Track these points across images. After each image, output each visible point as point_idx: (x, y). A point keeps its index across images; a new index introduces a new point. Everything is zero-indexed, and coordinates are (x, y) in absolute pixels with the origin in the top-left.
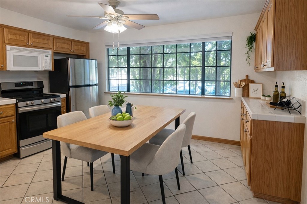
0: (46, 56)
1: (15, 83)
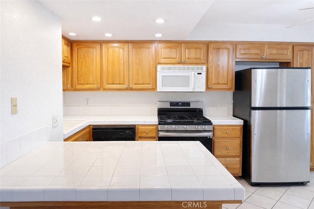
0: (198, 74)
1: (170, 103)
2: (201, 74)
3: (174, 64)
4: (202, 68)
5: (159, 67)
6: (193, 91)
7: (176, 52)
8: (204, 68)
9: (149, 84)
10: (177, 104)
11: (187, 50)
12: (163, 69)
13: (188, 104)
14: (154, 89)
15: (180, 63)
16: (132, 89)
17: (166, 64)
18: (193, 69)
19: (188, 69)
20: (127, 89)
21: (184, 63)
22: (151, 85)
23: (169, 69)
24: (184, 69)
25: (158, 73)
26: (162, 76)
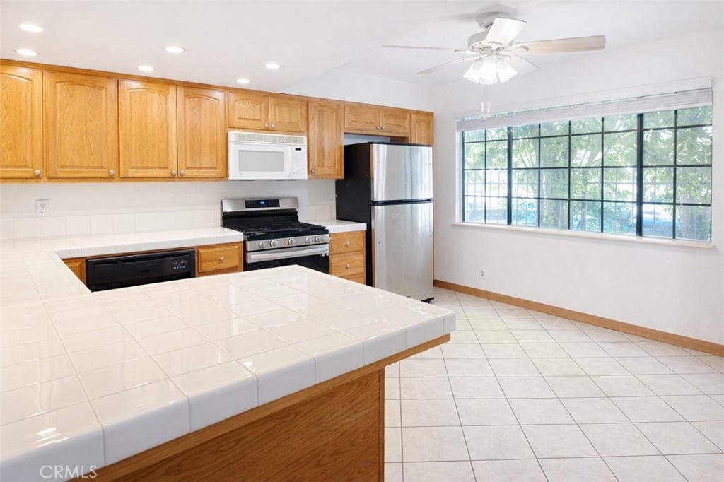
0: (297, 149)
1: (246, 201)
2: (300, 149)
3: (256, 130)
4: (301, 140)
5: (232, 135)
6: (290, 178)
7: (261, 110)
8: (304, 139)
9: (215, 168)
10: (256, 203)
11: (277, 109)
12: (241, 138)
13: (275, 202)
14: (224, 176)
15: (267, 130)
16: (182, 178)
17: (243, 129)
18: (288, 141)
19: (281, 140)
20: (172, 178)
21: (273, 130)
22: (219, 170)
23: (251, 139)
24: (274, 140)
25: (231, 146)
26: (240, 151)
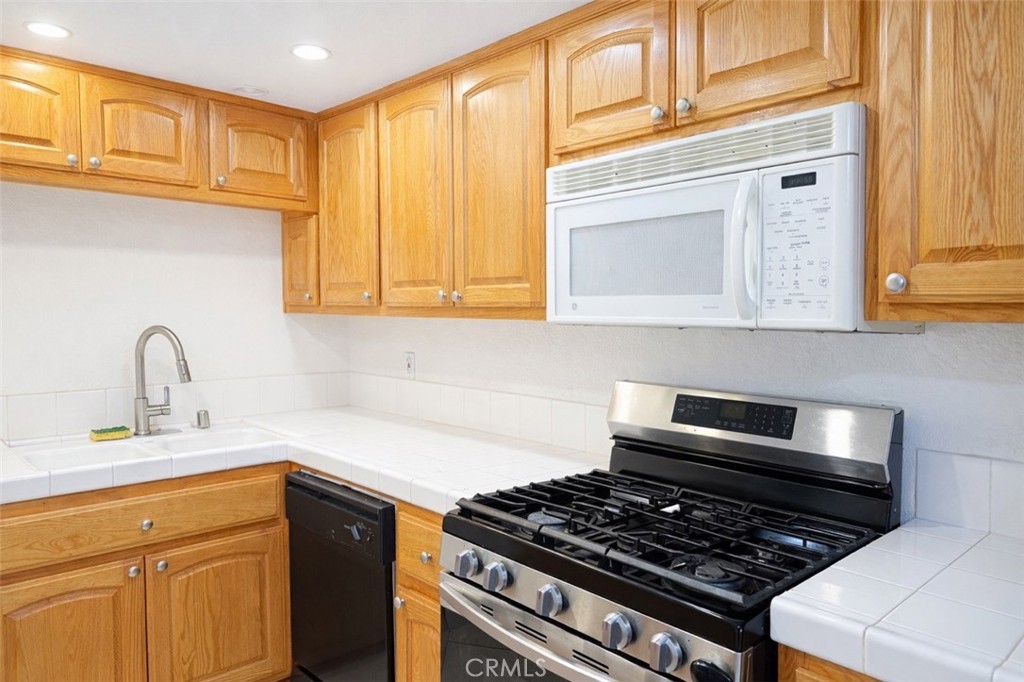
1: (678, 397)
2: (809, 179)
4: (818, 137)
8: (841, 118)
15: (668, 125)
16: (464, 308)
21: (693, 122)
